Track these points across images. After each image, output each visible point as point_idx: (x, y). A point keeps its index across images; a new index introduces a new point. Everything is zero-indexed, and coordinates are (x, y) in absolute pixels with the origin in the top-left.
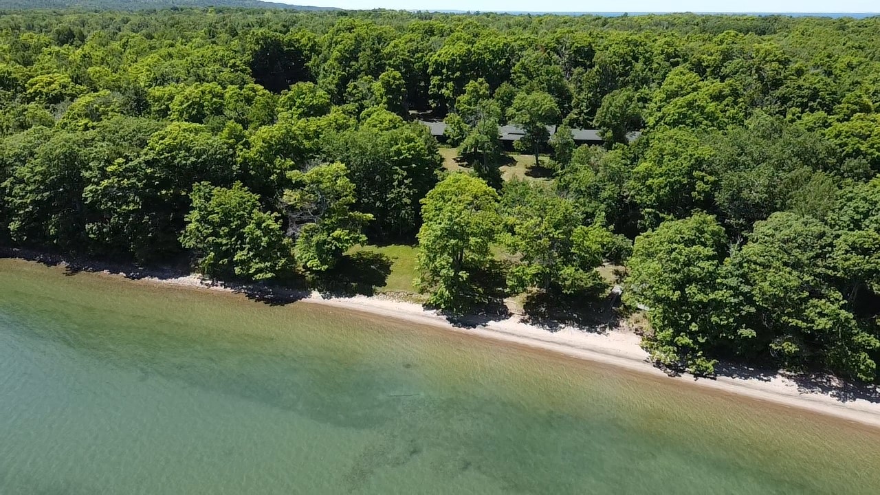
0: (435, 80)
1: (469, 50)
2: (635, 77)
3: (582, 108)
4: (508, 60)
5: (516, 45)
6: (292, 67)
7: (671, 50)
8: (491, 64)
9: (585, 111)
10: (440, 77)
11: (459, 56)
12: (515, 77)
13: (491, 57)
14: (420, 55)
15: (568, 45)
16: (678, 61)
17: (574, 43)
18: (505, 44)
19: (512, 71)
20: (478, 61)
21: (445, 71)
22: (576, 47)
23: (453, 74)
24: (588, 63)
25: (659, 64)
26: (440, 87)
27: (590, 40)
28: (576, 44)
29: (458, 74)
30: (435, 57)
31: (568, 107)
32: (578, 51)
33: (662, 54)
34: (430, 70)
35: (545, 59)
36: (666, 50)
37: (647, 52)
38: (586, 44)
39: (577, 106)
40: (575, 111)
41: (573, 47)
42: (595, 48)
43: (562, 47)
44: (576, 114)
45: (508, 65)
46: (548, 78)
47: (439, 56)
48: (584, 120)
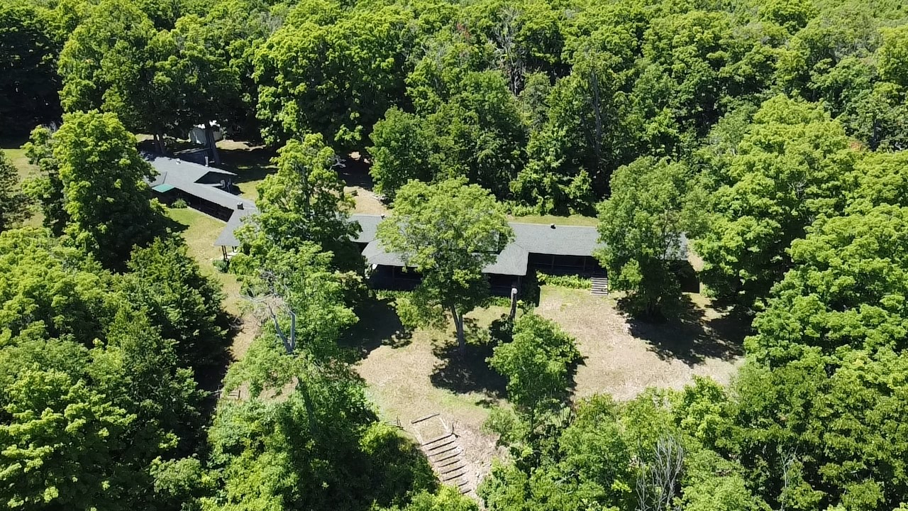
0: (265, 94)
1: (321, 38)
2: (647, 91)
3: (548, 159)
4: (400, 58)
5: (416, 24)
6: (16, 62)
7: (708, 35)
8: (365, 68)
9: (554, 165)
10: (273, 89)
11: (303, 50)
12: (415, 93)
13: (364, 54)
14: (238, 43)
15: (513, 24)
16: (722, 58)
17: (523, 22)
18: (392, 24)
19: (407, 81)
20: (341, 61)
21: (280, 78)
22: (530, 29)
23: (294, 86)
24: (552, 60)
25: (686, 63)
26: (276, 107)
27: (553, 14)
28: (528, 24)
29: (301, 87)
30: (263, 50)
31: (520, 156)
32: (534, 37)
33: (692, 42)
34: (255, 75)
35: (472, 56)
36: (699, 36)
37: (660, 39)
38: (548, 22)
39: (538, 153)
40: (533, 164)
41: (525, 28)
42: (564, 30)
43: (502, 27)
44: (536, 172)
45: (401, 67)
46: (478, 96)
47: (270, 47)
48: (553, 185)
